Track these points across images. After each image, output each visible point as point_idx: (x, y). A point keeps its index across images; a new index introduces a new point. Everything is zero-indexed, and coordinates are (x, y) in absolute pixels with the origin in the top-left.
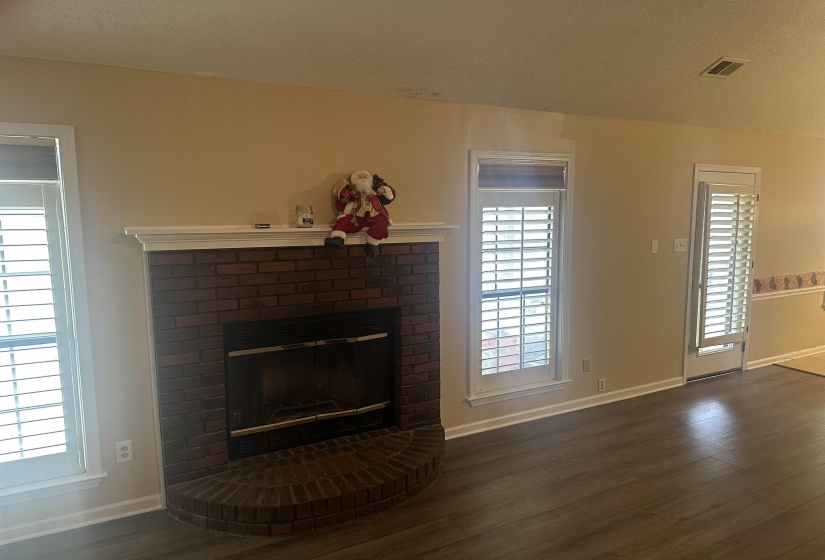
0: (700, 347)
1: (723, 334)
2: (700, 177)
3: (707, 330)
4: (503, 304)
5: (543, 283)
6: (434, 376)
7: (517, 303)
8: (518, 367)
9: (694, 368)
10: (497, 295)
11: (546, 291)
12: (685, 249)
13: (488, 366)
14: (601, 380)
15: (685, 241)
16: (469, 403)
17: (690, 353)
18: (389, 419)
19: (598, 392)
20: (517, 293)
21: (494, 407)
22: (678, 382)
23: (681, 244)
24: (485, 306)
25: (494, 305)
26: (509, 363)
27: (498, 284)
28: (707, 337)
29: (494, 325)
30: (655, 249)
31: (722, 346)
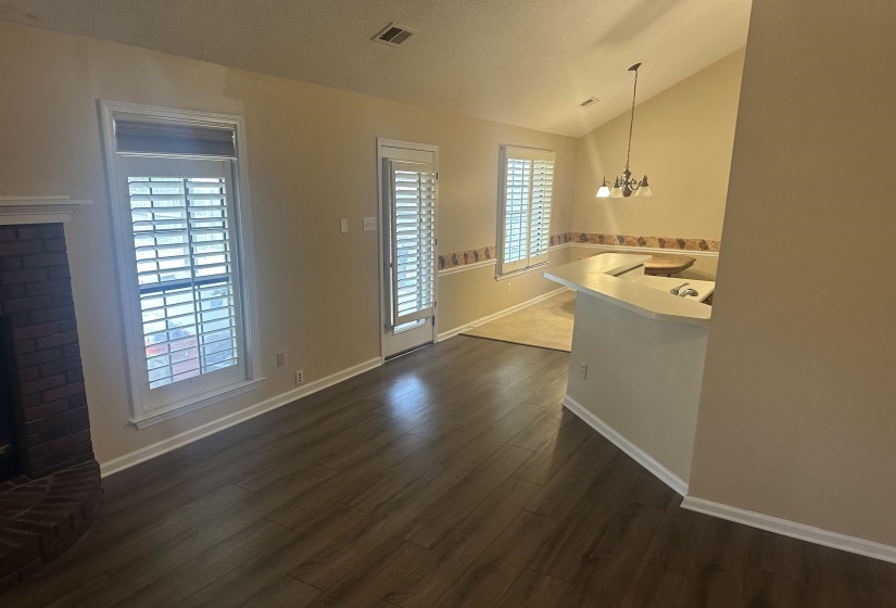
0: (395, 325)
1: (415, 310)
2: (383, 153)
3: (400, 308)
4: (170, 300)
5: (222, 270)
6: (79, 401)
7: (189, 297)
8: (197, 373)
9: (392, 346)
10: (162, 288)
11: (227, 279)
12: (374, 228)
13: (158, 373)
14: (298, 373)
15: (373, 220)
16: (135, 425)
17: (386, 332)
18: (13, 467)
19: (296, 386)
20: (188, 285)
21: (167, 426)
22: (375, 363)
23: (370, 223)
24: (145, 304)
25: (159, 302)
26: (188, 369)
27: (162, 275)
28: (400, 315)
29: (161, 326)
30: (344, 228)
31: (415, 322)
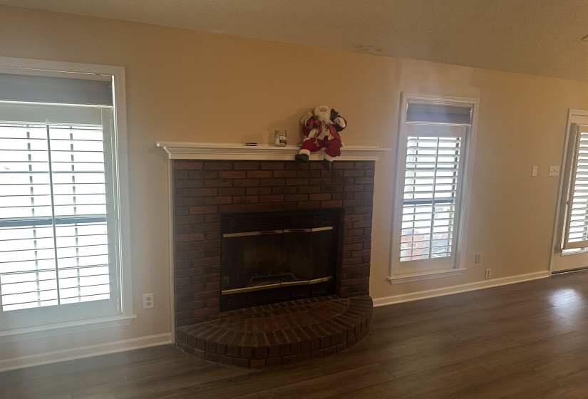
0: (564, 248)
1: (581, 240)
2: (572, 120)
3: (570, 236)
4: (418, 210)
5: (449, 195)
6: (366, 260)
7: (430, 209)
8: (427, 257)
9: (558, 265)
10: (414, 202)
11: (452, 201)
12: (558, 174)
13: (404, 255)
14: (488, 270)
15: (558, 168)
16: (390, 281)
17: (555, 253)
18: (332, 289)
19: (485, 279)
20: (430, 202)
21: (408, 286)
22: (544, 274)
23: (555, 170)
24: (405, 211)
25: (411, 210)
26: (421, 254)
27: (415, 195)
28: (570, 241)
29: (411, 225)
30: (535, 173)
31: (579, 249)
